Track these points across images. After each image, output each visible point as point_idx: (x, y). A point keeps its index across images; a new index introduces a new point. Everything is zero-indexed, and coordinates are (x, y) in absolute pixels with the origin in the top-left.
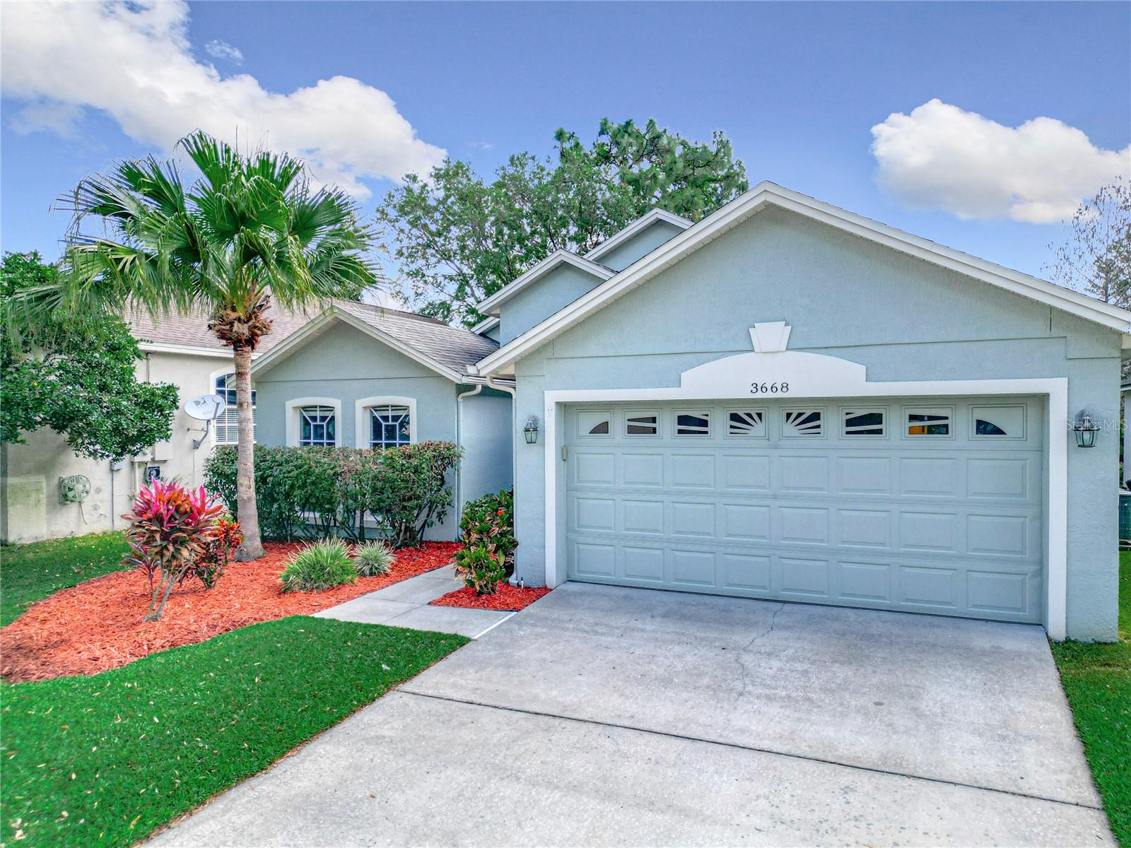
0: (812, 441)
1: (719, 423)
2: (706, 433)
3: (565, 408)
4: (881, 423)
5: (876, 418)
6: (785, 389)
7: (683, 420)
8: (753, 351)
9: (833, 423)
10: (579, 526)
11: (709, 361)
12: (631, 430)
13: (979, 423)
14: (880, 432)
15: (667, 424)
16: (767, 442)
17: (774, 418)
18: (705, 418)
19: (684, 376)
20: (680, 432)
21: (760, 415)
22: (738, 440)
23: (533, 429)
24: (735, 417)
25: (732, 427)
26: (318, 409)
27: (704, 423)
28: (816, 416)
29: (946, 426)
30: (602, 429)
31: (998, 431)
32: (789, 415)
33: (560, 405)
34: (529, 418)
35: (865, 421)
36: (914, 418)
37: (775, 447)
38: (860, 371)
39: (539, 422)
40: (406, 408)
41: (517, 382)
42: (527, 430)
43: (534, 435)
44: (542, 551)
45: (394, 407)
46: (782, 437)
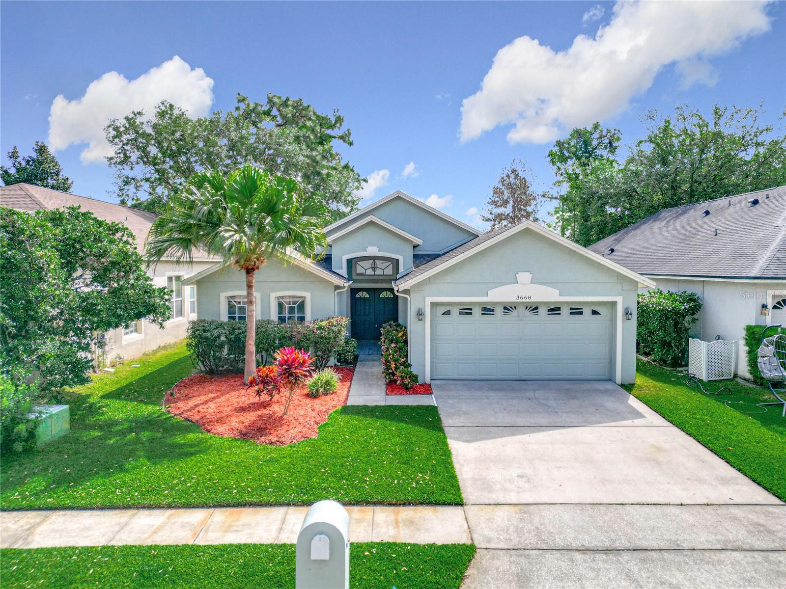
0: (535, 318)
1: (499, 311)
2: (493, 314)
3: (434, 305)
5: (559, 309)
6: (530, 298)
7: (485, 309)
8: (518, 283)
9: (543, 311)
10: (436, 355)
11: (499, 286)
12: (461, 313)
13: (593, 311)
14: (560, 314)
15: (477, 311)
16: (517, 318)
17: (521, 309)
18: (493, 309)
19: (489, 292)
20: (482, 314)
21: (515, 307)
22: (507, 317)
23: (420, 314)
24: (505, 308)
25: (504, 312)
27: (493, 311)
28: (537, 308)
30: (447, 313)
31: (598, 313)
32: (526, 308)
33: (432, 303)
34: (419, 309)
35: (555, 310)
36: (571, 309)
37: (521, 320)
38: (557, 292)
39: (423, 311)
40: (302, 297)
41: (411, 293)
42: (418, 315)
43: (421, 317)
44: (423, 368)
45: (294, 297)
46: (524, 316)
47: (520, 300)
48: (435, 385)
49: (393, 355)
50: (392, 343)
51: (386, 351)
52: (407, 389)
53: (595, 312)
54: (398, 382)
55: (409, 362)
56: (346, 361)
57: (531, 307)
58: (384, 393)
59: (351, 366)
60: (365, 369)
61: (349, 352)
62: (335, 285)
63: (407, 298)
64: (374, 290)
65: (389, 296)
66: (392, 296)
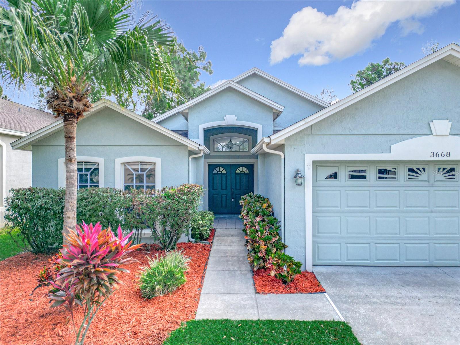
0: (451, 182)
1: (402, 173)
2: (395, 178)
3: (317, 165)
6: (448, 155)
7: (381, 172)
8: (432, 134)
10: (318, 233)
11: (407, 139)
12: (351, 177)
15: (372, 174)
16: (427, 183)
17: (431, 170)
18: (394, 170)
19: (393, 147)
20: (380, 178)
21: (424, 169)
22: (412, 182)
23: (298, 177)
24: (410, 170)
25: (409, 175)
26: (84, 164)
27: (394, 173)
28: (452, 170)
30: (333, 176)
32: (439, 169)
33: (314, 162)
34: (298, 170)
37: (432, 186)
39: (302, 173)
40: (151, 164)
41: (286, 149)
42: (295, 178)
43: (300, 180)
44: (303, 250)
45: (142, 163)
46: (436, 180)
47: (435, 158)
48: (321, 274)
49: (262, 233)
50: (257, 216)
51: (251, 226)
52: (284, 282)
54: (273, 273)
55: (283, 242)
56: (202, 238)
57: (444, 169)
58: (252, 290)
59: (207, 243)
60: (223, 247)
61: (205, 226)
62: (189, 149)
63: (280, 156)
64: (231, 165)
65: (245, 172)
66: (248, 172)
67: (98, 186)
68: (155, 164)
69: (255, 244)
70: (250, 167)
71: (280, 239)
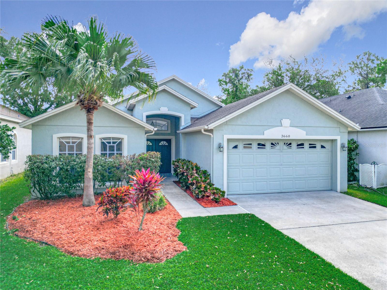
0: (289, 150)
1: (268, 145)
2: (265, 148)
3: (229, 140)
4: (303, 145)
6: (289, 137)
7: (259, 144)
8: (282, 126)
9: (294, 145)
11: (271, 128)
12: (245, 147)
13: (322, 146)
14: (303, 148)
15: (255, 146)
16: (279, 151)
17: (281, 144)
18: (265, 144)
19: (265, 132)
20: (258, 148)
21: (278, 143)
22: (273, 150)
23: (220, 147)
24: (272, 144)
25: (271, 146)
26: (71, 138)
27: (264, 145)
28: (290, 144)
29: (316, 146)
30: (236, 147)
32: (285, 143)
34: (220, 144)
35: (300, 145)
36: (310, 144)
37: (282, 152)
38: (305, 132)
39: (222, 145)
40: (119, 139)
41: (214, 132)
42: (220, 148)
43: (222, 149)
44: (222, 186)
45: (113, 138)
46: (283, 149)
47: (283, 138)
52: (218, 202)
53: (323, 147)
54: (211, 198)
55: (212, 182)
57: (287, 143)
62: (146, 129)
63: (210, 136)
64: (156, 140)
65: (165, 145)
66: (167, 144)
67: (82, 153)
68: (122, 139)
69: (198, 184)
70: (169, 141)
71: (210, 181)
